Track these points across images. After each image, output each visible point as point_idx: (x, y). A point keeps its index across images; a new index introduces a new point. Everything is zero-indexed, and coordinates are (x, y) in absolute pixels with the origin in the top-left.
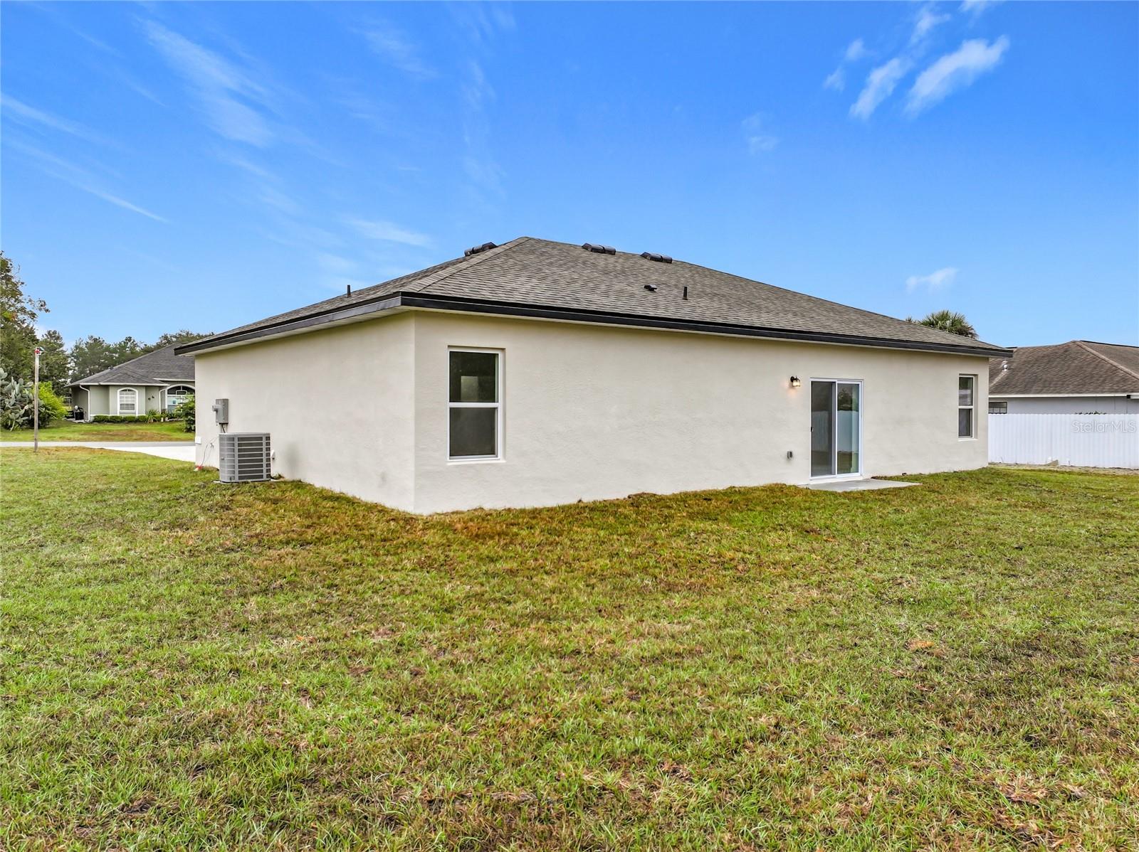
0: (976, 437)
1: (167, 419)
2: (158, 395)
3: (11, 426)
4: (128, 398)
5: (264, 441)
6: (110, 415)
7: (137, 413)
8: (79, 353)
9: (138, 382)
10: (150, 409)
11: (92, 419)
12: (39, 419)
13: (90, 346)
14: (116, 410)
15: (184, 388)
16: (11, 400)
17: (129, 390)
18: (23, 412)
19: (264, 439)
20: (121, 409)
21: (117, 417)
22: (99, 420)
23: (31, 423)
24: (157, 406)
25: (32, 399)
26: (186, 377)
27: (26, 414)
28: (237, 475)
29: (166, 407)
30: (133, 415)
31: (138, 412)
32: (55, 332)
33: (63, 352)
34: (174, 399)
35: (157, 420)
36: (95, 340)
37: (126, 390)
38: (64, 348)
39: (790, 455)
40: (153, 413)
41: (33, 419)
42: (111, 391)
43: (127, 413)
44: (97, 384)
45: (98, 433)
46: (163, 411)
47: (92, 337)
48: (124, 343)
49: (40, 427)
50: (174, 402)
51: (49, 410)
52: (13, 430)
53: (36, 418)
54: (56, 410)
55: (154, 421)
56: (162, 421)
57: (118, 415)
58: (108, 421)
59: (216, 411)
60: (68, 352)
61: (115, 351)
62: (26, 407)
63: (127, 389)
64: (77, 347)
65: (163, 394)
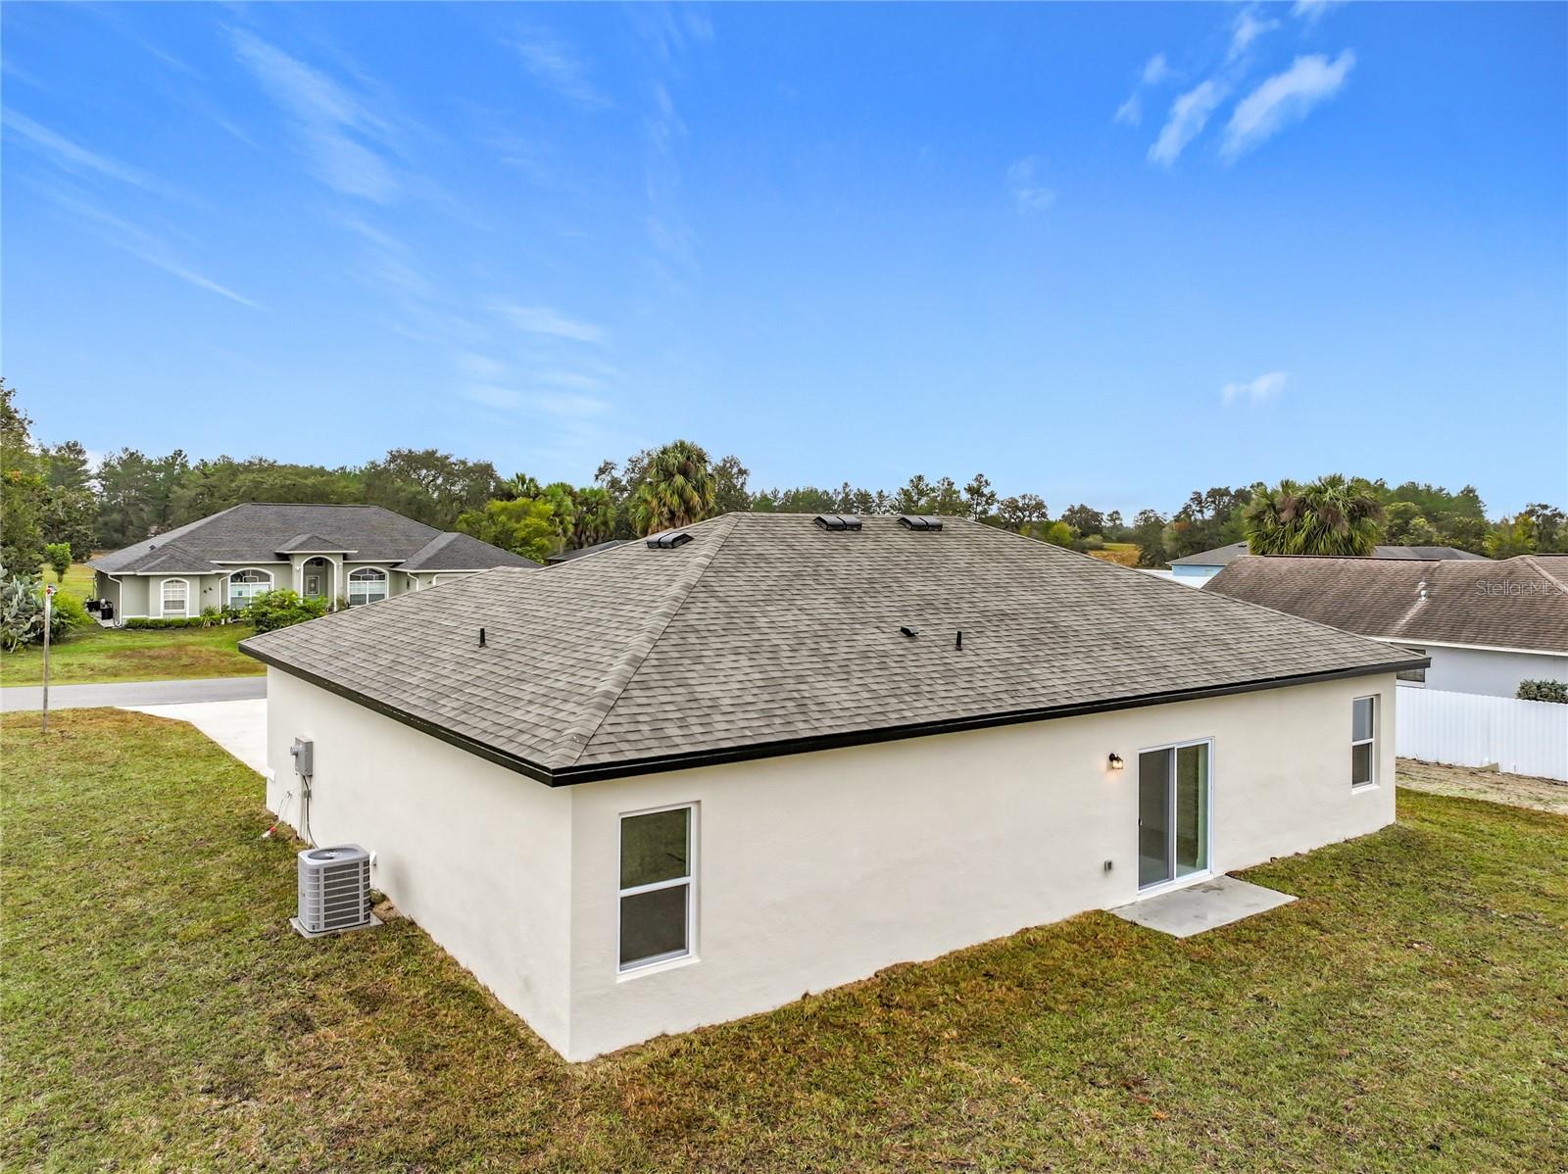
0: (1378, 782)
1: (229, 620)
2: (217, 585)
3: (12, 646)
4: (174, 592)
5: (361, 869)
6: (151, 618)
7: (188, 612)
8: (108, 473)
9: (189, 570)
10: (206, 606)
11: (125, 623)
12: (51, 631)
13: (123, 463)
14: (158, 612)
15: (254, 573)
16: (12, 610)
17: (177, 581)
18: (28, 626)
19: (361, 865)
20: (166, 607)
21: (160, 621)
22: (135, 626)
23: (40, 639)
24: (216, 601)
25: (42, 606)
26: (258, 557)
27: (34, 627)
28: (322, 922)
29: (229, 603)
30: (181, 617)
31: (190, 612)
32: (76, 444)
33: (86, 471)
34: (240, 589)
35: (215, 623)
36: (132, 454)
37: (172, 581)
38: (86, 467)
39: (1109, 866)
40: (209, 612)
41: (42, 634)
42: (152, 583)
43: (175, 615)
44: (132, 573)
45: (133, 652)
46: (225, 609)
47: (127, 449)
48: (172, 458)
49: (51, 642)
50: (240, 594)
51: (65, 618)
52: (14, 651)
53: (47, 630)
54: (75, 617)
55: (212, 624)
56: (223, 623)
57: (161, 617)
58: (148, 627)
59: (296, 754)
60: (94, 471)
61: (159, 469)
62: (33, 620)
63: (174, 580)
64: (106, 465)
65: (224, 584)
